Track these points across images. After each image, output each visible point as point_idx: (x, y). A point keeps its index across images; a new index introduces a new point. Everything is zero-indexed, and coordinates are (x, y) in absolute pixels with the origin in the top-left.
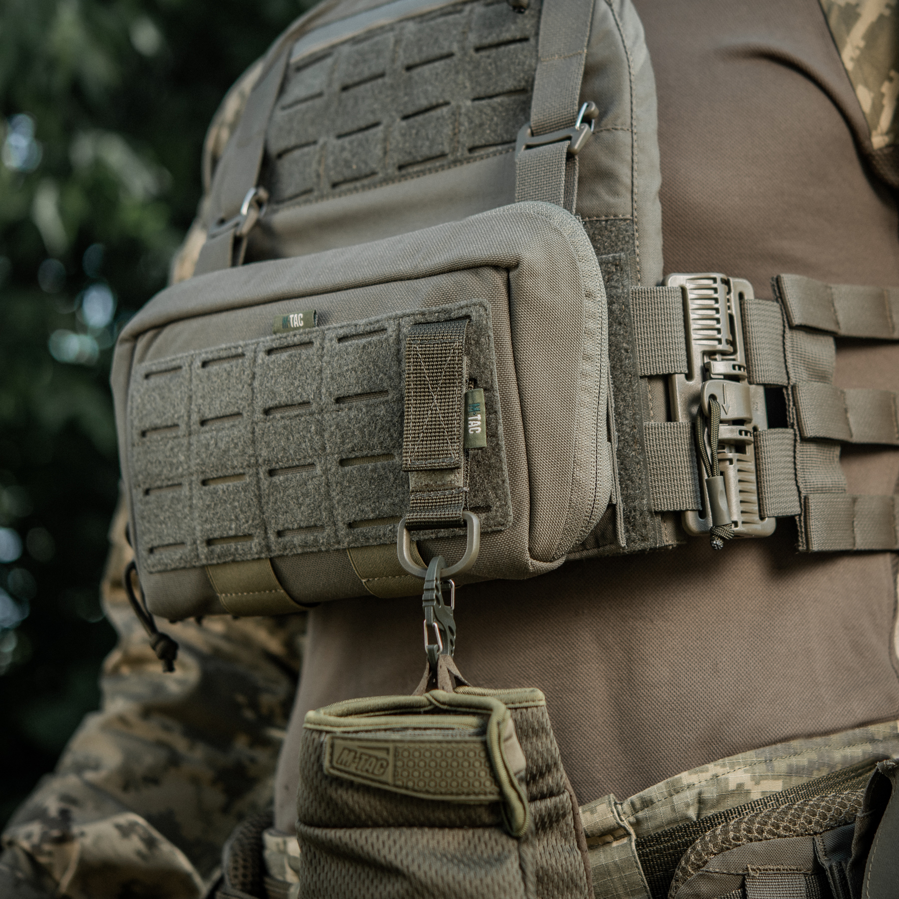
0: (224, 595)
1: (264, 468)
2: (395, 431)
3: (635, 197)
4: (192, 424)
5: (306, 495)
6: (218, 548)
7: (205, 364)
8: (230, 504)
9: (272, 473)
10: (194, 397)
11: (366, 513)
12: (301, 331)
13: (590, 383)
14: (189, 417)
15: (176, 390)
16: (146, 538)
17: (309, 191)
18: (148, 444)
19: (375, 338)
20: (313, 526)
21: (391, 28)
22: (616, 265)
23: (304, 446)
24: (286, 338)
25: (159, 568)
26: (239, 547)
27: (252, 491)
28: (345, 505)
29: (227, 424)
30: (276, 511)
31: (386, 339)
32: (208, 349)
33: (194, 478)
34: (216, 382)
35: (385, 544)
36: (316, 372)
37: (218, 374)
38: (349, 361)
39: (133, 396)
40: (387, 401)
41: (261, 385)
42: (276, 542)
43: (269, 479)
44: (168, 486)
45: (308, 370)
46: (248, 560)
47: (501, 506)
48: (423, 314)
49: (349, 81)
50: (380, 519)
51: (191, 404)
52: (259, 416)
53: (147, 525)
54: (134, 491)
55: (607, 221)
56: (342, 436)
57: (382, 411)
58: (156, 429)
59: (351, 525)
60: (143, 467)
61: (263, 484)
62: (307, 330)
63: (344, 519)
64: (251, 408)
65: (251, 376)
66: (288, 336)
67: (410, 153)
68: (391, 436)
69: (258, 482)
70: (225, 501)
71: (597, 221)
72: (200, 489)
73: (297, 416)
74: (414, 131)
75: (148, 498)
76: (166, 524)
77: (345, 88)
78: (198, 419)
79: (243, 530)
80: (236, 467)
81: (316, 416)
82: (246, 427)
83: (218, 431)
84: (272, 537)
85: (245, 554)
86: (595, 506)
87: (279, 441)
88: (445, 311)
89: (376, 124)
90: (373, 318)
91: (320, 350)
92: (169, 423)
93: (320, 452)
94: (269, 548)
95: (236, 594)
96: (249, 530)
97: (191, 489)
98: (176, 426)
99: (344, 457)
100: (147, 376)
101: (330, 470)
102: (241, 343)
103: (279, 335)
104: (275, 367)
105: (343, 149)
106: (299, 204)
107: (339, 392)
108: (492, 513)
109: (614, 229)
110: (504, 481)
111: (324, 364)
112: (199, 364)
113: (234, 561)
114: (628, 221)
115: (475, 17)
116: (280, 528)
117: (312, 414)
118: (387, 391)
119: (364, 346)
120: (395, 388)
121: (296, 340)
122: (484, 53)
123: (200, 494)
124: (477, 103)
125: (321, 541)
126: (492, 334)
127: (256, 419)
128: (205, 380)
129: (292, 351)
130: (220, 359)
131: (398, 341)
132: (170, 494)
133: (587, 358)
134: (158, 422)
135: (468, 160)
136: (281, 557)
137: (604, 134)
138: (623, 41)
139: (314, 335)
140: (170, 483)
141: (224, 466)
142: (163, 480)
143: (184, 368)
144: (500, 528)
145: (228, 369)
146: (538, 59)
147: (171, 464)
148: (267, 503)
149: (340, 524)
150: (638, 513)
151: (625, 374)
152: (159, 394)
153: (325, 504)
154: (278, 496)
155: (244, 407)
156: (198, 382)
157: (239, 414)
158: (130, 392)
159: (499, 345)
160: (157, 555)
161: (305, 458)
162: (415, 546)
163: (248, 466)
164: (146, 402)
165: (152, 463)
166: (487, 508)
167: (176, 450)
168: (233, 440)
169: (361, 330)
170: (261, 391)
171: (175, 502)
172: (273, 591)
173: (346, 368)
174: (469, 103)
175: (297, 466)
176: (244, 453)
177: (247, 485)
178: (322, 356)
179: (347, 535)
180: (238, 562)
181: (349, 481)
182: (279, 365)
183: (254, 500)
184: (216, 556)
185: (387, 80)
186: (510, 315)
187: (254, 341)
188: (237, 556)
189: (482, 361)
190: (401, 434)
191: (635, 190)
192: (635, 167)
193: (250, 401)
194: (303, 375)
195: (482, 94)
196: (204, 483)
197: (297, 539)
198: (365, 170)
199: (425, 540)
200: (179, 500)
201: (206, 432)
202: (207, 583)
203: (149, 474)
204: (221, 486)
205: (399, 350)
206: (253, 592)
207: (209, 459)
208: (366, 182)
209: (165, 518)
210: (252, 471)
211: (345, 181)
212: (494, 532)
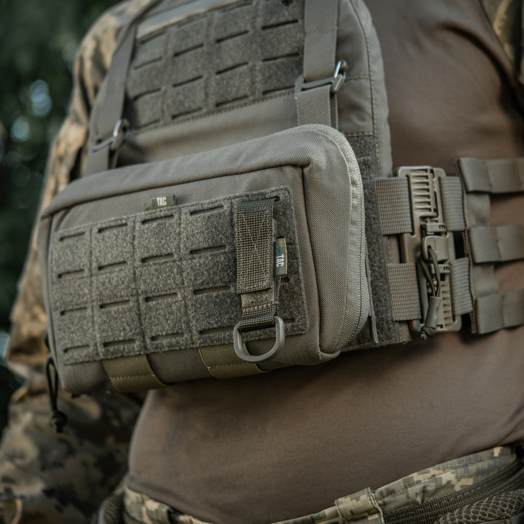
0: (114, 378)
1: (142, 297)
2: (231, 272)
3: (375, 122)
4: (92, 269)
5: (171, 313)
6: (111, 349)
7: (100, 231)
8: (120, 320)
9: (147, 299)
10: (93, 252)
11: (212, 324)
12: (165, 208)
13: (355, 239)
14: (91, 265)
15: (82, 248)
16: (62, 343)
17: (156, 121)
18: (63, 282)
19: (216, 212)
20: (175, 334)
21: (204, 15)
22: (366, 165)
23: (169, 282)
24: (155, 213)
25: (72, 361)
26: (126, 347)
27: (135, 311)
28: (197, 320)
29: (117, 269)
30: (151, 323)
31: (223, 212)
32: (102, 221)
33: (95, 304)
34: (108, 242)
35: (224, 344)
36: (176, 234)
37: (110, 237)
38: (199, 227)
39: (52, 252)
40: (225, 252)
41: (139, 243)
42: (151, 344)
43: (146, 304)
44: (77, 309)
45: (171, 233)
46: (132, 356)
47: (301, 318)
48: (247, 196)
49: (178, 50)
50: (222, 328)
51: (91, 256)
52: (138, 263)
53: (63, 334)
54: (53, 313)
55: (358, 137)
56: (195, 275)
57: (222, 258)
58: (68, 273)
59: (201, 332)
60: (60, 297)
61: (142, 307)
62: (169, 208)
63: (197, 328)
64: (133, 258)
65: (132, 238)
66: (156, 212)
67: (223, 96)
68: (228, 274)
69: (139, 305)
70: (116, 318)
71: (351, 137)
72: (99, 311)
73: (164, 262)
74: (225, 82)
75: (63, 317)
76: (76, 334)
77: (177, 54)
78: (97, 266)
79: (129, 336)
80: (123, 296)
81: (177, 262)
82: (129, 271)
83: (110, 273)
84: (148, 341)
85: (130, 352)
86: (361, 317)
87: (152, 279)
88: (262, 194)
89: (199, 77)
90: (213, 200)
91: (179, 220)
92: (77, 269)
93: (180, 285)
94: (146, 348)
95: (123, 377)
96: (132, 337)
97: (93, 311)
98: (82, 270)
99: (197, 289)
100: (62, 239)
101: (187, 297)
102: (125, 217)
103: (149, 211)
104: (148, 231)
105: (178, 93)
106: (151, 129)
107: (192, 247)
108: (296, 323)
109: (363, 142)
110: (303, 303)
111: (182, 229)
112: (97, 230)
113: (122, 357)
114: (371, 137)
115: (260, 7)
116: (154, 335)
117: (174, 261)
118: (225, 246)
119: (209, 217)
120: (230, 244)
121: (162, 214)
122: (268, 31)
123: (99, 314)
124: (266, 63)
125: (181, 343)
126: (293, 208)
127: (136, 265)
128: (101, 241)
129: (160, 221)
130: (111, 227)
131: (231, 214)
132: (78, 314)
133: (354, 223)
134: (70, 268)
135: (263, 100)
136: (154, 353)
137: (353, 81)
138: (360, 21)
139: (174, 211)
140: (78, 307)
141: (115, 295)
142: (73, 306)
143: (86, 234)
144: (301, 332)
145: (117, 233)
146: (305, 33)
147: (79, 295)
148: (145, 319)
149: (195, 332)
150: (385, 322)
151: (374, 234)
152: (70, 251)
153: (184, 319)
154: (152, 314)
155: (128, 258)
156: (96, 242)
157: (124, 262)
158: (50, 249)
159: (298, 216)
160: (70, 354)
161: (170, 289)
162: (244, 345)
163: (132, 295)
164: (61, 255)
165: (66, 295)
166: (293, 320)
167: (82, 286)
168: (121, 279)
169: (206, 207)
170: (139, 247)
171: (82, 319)
172: (148, 375)
173: (197, 231)
174: (261, 63)
175: (165, 295)
176: (128, 287)
177: (131, 308)
178: (180, 224)
179: (199, 339)
180: (125, 357)
181: (200, 304)
182: (151, 230)
183: (136, 317)
184: (110, 353)
185: (205, 48)
186: (304, 196)
187: (133, 215)
188: (124, 353)
189: (287, 226)
190: (235, 273)
191: (375, 117)
192: (374, 102)
193: (131, 254)
194: (168, 237)
195: (269, 57)
196: (102, 306)
197: (165, 342)
198: (194, 107)
199: (251, 341)
200: (84, 318)
201: (102, 274)
202: (103, 371)
203: (64, 302)
204: (113, 309)
205: (232, 220)
206: (134, 376)
207: (105, 291)
208: (195, 114)
209: (75, 330)
210: (134, 298)
211: (181, 114)
212: (297, 335)
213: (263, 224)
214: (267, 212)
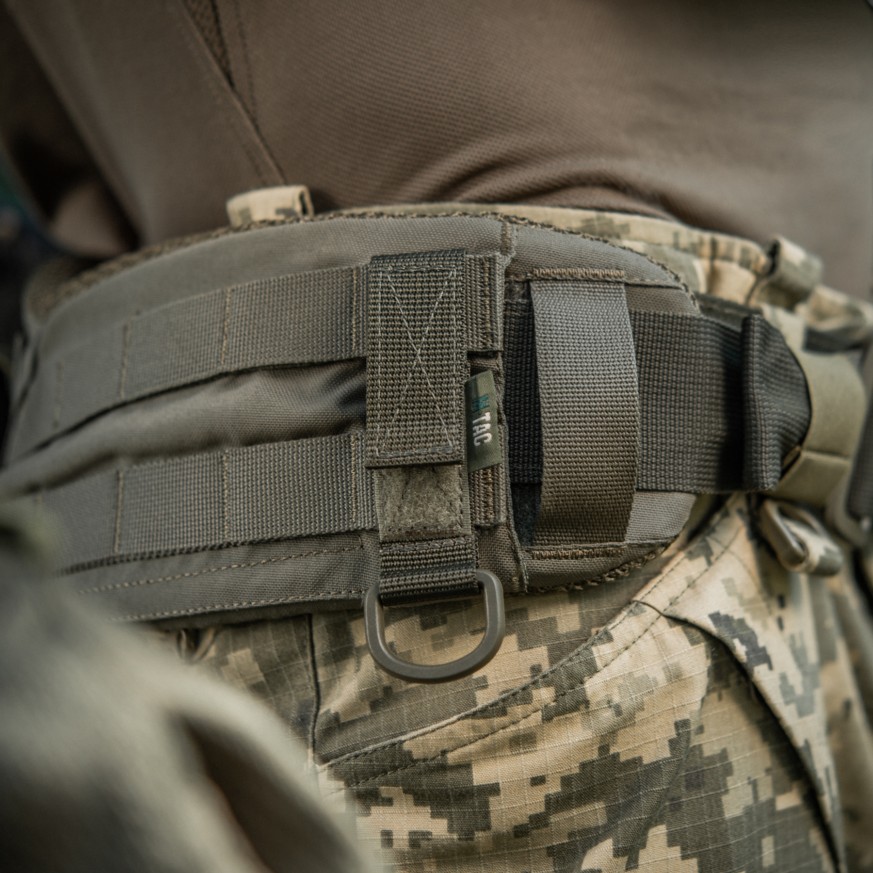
213: (442, 303)
214: (453, 275)
